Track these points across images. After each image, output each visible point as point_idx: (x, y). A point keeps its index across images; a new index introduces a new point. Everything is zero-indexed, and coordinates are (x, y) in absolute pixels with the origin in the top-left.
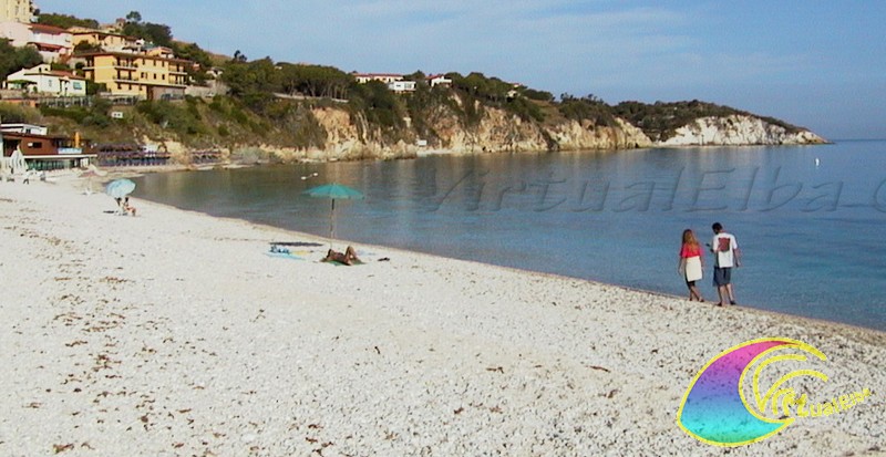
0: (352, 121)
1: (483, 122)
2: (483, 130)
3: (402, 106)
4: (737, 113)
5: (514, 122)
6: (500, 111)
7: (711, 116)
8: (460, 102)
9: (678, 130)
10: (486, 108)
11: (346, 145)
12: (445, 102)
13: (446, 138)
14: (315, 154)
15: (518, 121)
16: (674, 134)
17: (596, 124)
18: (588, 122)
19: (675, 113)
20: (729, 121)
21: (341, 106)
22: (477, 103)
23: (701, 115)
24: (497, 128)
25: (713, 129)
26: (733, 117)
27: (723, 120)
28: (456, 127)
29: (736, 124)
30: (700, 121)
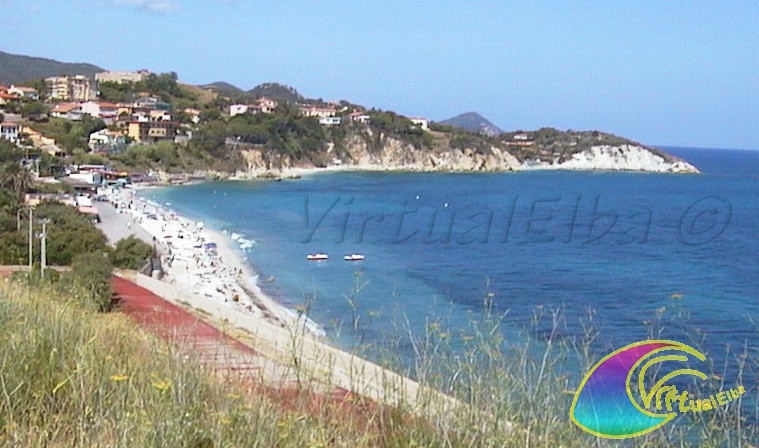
0: (263, 157)
1: (385, 149)
2: (385, 155)
3: (328, 135)
4: (628, 143)
5: (409, 150)
6: (398, 142)
7: (605, 145)
8: (371, 133)
9: (575, 155)
10: (388, 139)
11: (258, 170)
12: (360, 134)
13: (357, 158)
14: (239, 175)
15: (412, 149)
16: (571, 158)
17: (475, 153)
18: (469, 151)
19: (578, 141)
20: (620, 150)
21: (258, 149)
22: (382, 135)
23: (598, 144)
24: (395, 153)
25: (606, 155)
26: (624, 147)
27: (615, 149)
28: (365, 151)
29: (625, 153)
30: (596, 149)
